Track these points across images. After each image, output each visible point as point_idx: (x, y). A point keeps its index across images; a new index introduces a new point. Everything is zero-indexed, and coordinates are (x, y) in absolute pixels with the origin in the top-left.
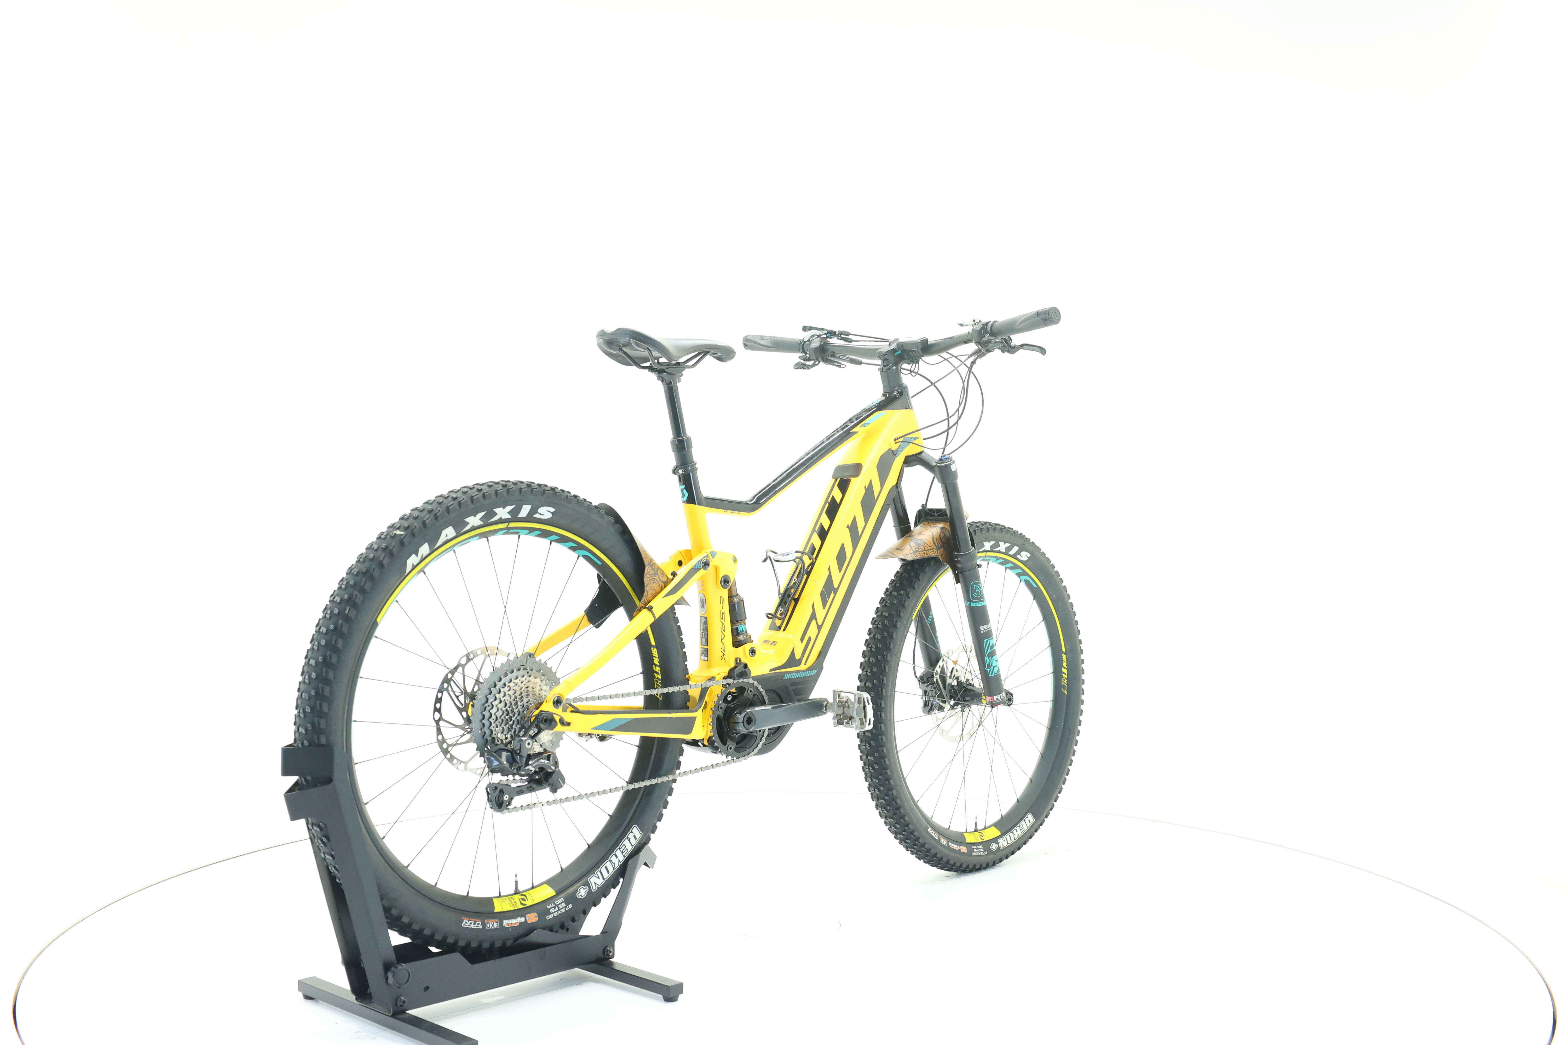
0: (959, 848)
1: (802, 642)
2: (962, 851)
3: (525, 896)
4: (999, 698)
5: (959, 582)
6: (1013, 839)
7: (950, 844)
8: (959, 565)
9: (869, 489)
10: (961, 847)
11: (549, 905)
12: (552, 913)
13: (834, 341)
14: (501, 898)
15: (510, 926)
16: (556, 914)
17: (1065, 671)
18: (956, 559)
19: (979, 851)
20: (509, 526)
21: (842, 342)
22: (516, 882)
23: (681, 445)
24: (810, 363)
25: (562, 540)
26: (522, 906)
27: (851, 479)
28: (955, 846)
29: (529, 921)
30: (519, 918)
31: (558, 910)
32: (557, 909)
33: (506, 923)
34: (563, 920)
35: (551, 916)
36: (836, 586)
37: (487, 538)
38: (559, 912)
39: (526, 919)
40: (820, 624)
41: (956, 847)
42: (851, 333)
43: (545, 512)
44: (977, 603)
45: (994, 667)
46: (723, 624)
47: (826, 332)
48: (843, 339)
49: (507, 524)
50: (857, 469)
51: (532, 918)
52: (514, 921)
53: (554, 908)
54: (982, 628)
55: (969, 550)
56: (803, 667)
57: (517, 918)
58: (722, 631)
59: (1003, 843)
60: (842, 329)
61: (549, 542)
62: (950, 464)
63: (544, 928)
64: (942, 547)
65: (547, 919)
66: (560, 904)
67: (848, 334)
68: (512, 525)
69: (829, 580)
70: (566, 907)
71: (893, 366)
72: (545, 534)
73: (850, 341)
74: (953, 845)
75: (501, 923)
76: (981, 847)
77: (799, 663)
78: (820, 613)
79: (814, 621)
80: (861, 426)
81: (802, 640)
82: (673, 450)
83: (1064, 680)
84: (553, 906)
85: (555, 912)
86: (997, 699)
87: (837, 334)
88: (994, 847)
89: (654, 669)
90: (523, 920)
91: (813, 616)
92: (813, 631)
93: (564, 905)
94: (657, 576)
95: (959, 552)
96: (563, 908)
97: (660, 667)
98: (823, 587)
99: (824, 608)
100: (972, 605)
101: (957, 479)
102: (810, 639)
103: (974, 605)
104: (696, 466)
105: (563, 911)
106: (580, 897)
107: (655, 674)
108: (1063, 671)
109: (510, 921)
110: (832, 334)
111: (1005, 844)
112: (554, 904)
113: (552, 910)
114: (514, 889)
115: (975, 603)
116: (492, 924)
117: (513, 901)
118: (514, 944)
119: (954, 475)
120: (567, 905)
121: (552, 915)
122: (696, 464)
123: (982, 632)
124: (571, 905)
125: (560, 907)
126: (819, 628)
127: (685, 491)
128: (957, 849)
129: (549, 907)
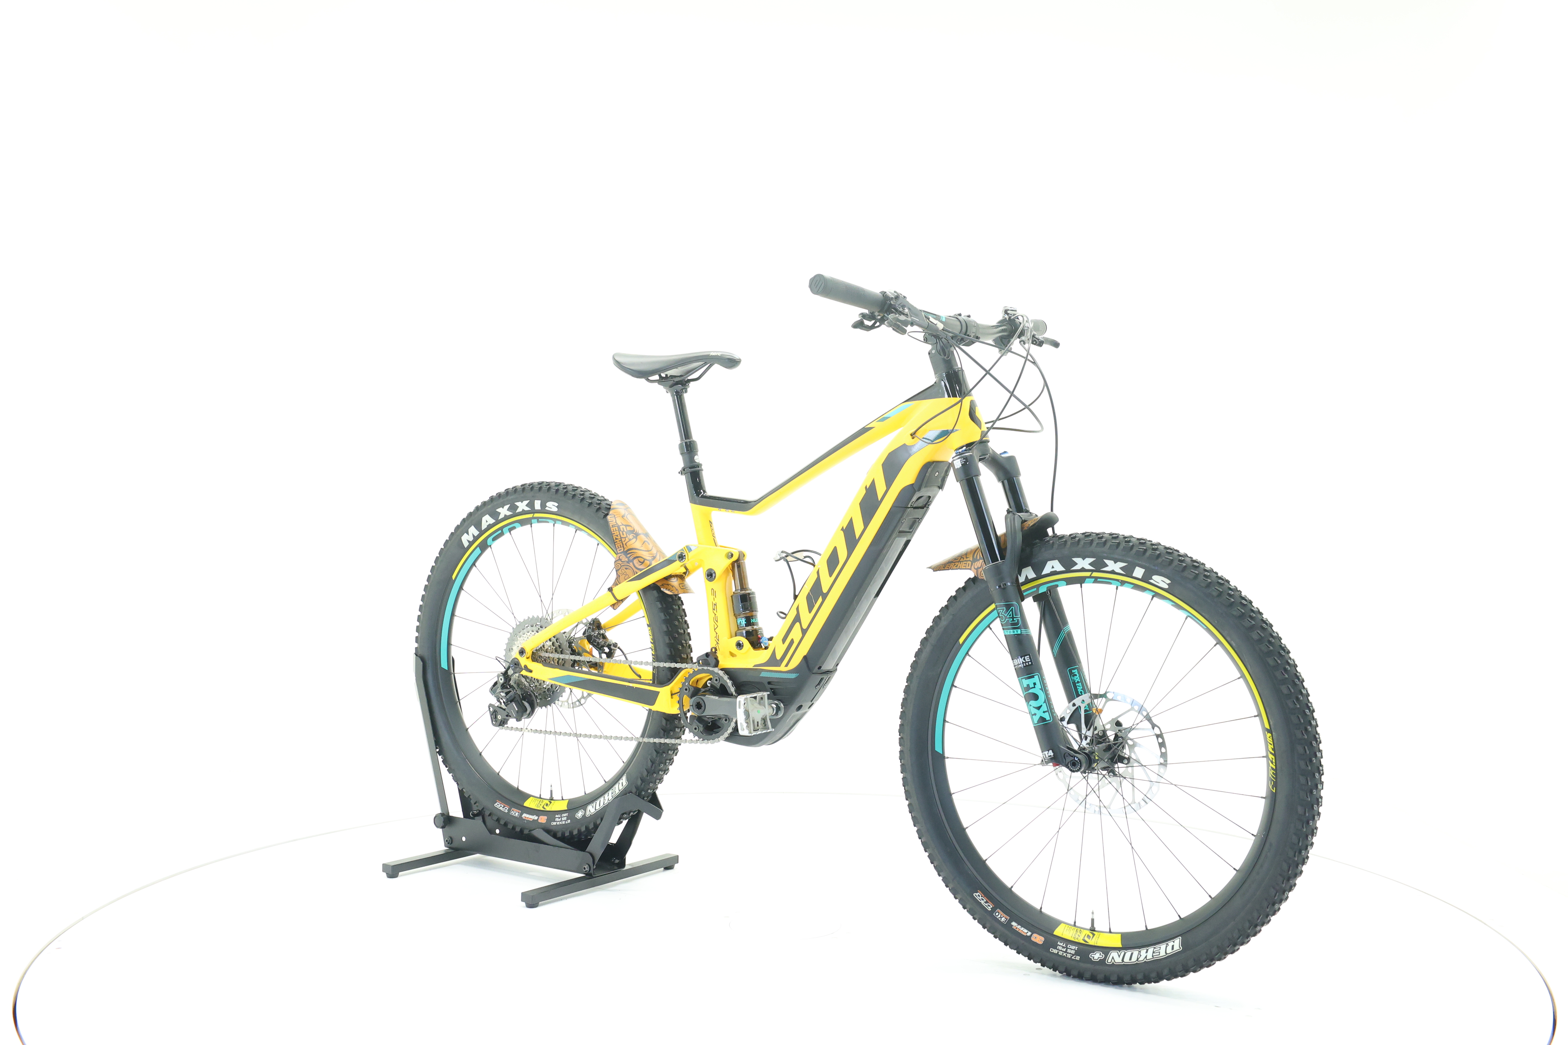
0: (1029, 934)
1: (783, 643)
2: (1033, 939)
6: (1134, 959)
7: (1014, 924)
10: (1035, 935)
12: (556, 821)
15: (526, 819)
16: (558, 823)
19: (1065, 951)
20: (534, 516)
22: (551, 791)
23: (689, 448)
26: (543, 809)
28: (1022, 929)
29: (540, 821)
30: (535, 816)
31: (561, 821)
32: (560, 820)
33: (525, 815)
34: (563, 830)
35: (555, 823)
36: (825, 590)
38: (561, 823)
39: (538, 819)
40: (805, 627)
41: (1024, 931)
43: (552, 506)
44: (1007, 631)
46: (715, 615)
51: (543, 819)
52: (531, 817)
53: (559, 818)
56: (782, 668)
57: (533, 815)
59: (1115, 958)
61: (575, 530)
63: (548, 831)
65: (552, 824)
66: (564, 817)
68: (536, 515)
69: (818, 584)
70: (566, 821)
74: (1019, 927)
75: (522, 814)
76: (1073, 947)
77: (778, 663)
78: (806, 617)
79: (798, 624)
80: (878, 421)
81: (784, 641)
84: (559, 816)
85: (558, 821)
88: (1097, 956)
90: (535, 818)
91: (797, 619)
92: (796, 634)
94: (631, 563)
98: (810, 591)
99: (810, 612)
102: (792, 642)
105: (564, 823)
106: (578, 817)
109: (527, 816)
111: (1118, 960)
112: (561, 815)
113: (557, 819)
116: (515, 813)
120: (567, 819)
124: (569, 820)
125: (563, 819)
126: (804, 632)
128: (1025, 935)
129: (556, 816)
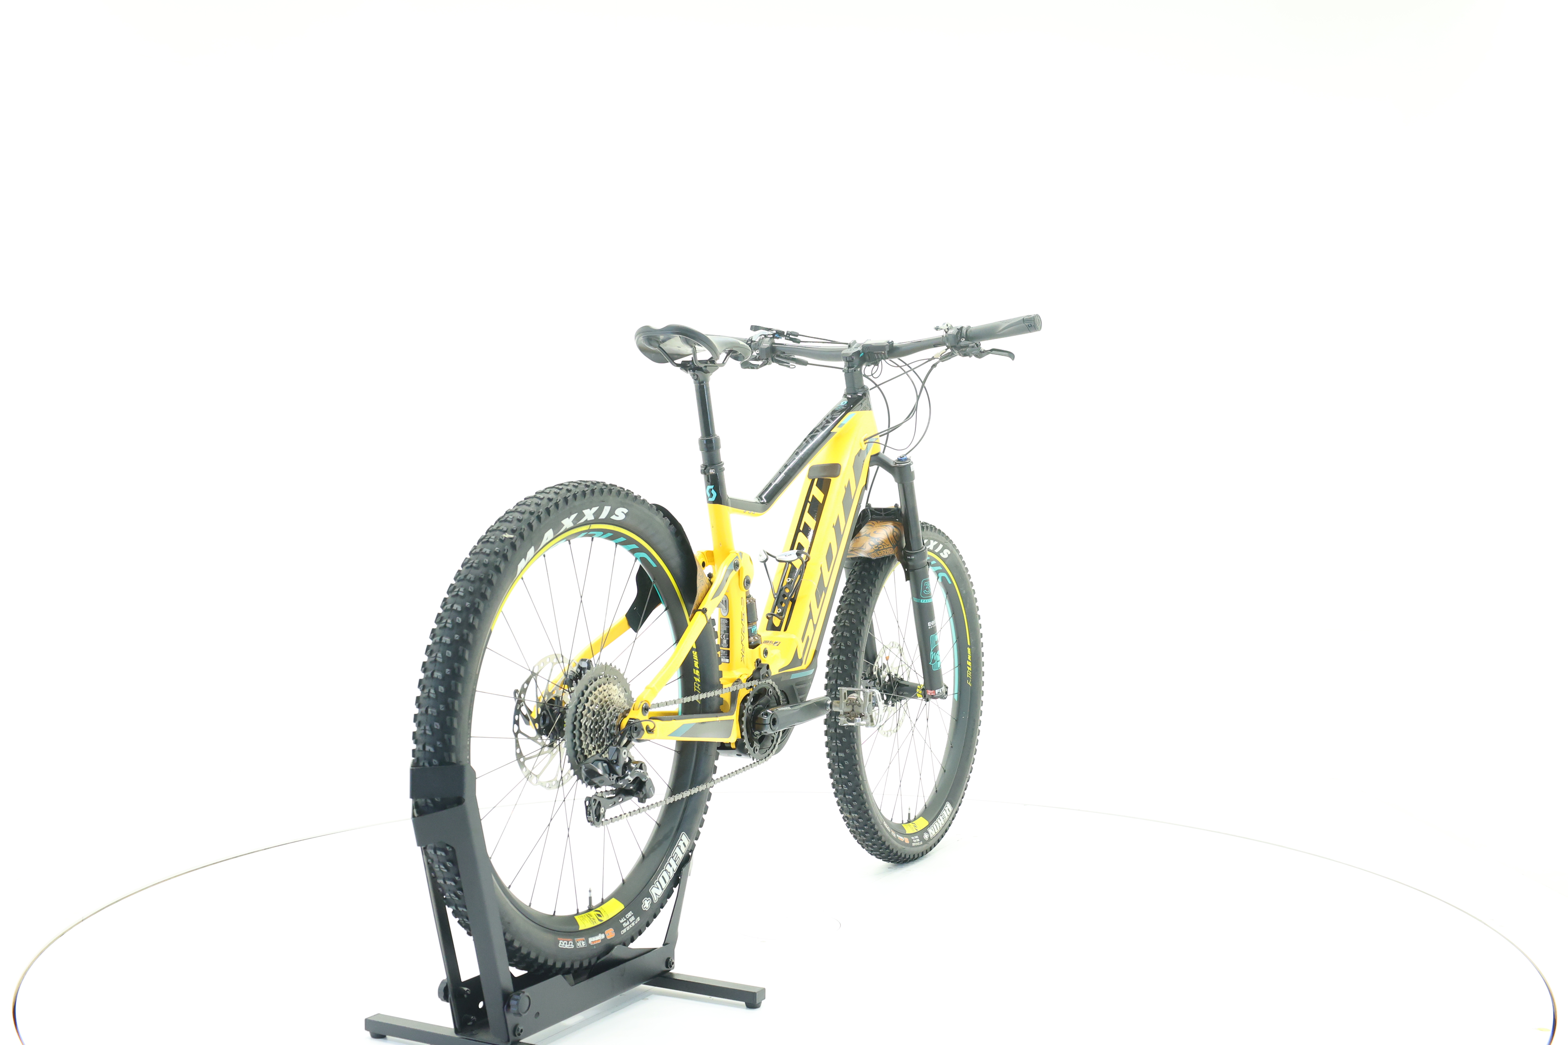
1: (803, 642)
2: (906, 842)
3: (599, 911)
4: (941, 692)
5: (909, 580)
6: (937, 828)
8: (910, 563)
9: (848, 489)
10: (904, 838)
11: (621, 920)
13: (782, 340)
14: (579, 916)
15: (594, 944)
16: (628, 928)
17: (969, 663)
18: (909, 557)
19: (916, 841)
20: (590, 528)
21: (790, 343)
22: (588, 898)
23: (710, 445)
24: (760, 363)
25: (628, 541)
26: (599, 923)
27: (830, 480)
29: (608, 937)
30: (600, 935)
31: (630, 924)
32: (628, 923)
33: (591, 940)
35: (624, 931)
36: (826, 585)
37: (569, 541)
38: (631, 926)
39: (605, 936)
40: (815, 623)
41: (901, 839)
42: (800, 334)
43: (620, 514)
44: (927, 600)
45: (937, 662)
46: (743, 625)
47: (775, 332)
48: (791, 339)
49: (589, 526)
50: (834, 469)
51: (610, 933)
52: (597, 938)
53: (626, 921)
54: (929, 624)
55: (920, 549)
56: (803, 667)
57: (598, 935)
58: (743, 633)
59: (931, 832)
60: (790, 330)
61: (616, 544)
62: (910, 465)
63: (620, 944)
64: (896, 545)
65: (622, 934)
66: (630, 917)
67: (797, 335)
68: (592, 527)
69: (821, 579)
70: (635, 920)
71: (857, 367)
72: (614, 536)
73: (799, 342)
74: (899, 837)
75: (587, 941)
76: (917, 837)
77: (800, 662)
78: (815, 613)
79: (811, 621)
80: (838, 427)
81: (803, 639)
82: (701, 449)
83: (969, 673)
84: (625, 920)
85: (628, 926)
86: (939, 693)
87: (785, 334)
88: (925, 836)
89: (694, 673)
90: (603, 936)
91: (811, 616)
92: (810, 630)
93: (633, 918)
95: (911, 550)
96: (633, 921)
97: (699, 670)
98: (817, 587)
99: (818, 608)
100: (921, 602)
101: (914, 479)
102: (808, 639)
103: (924, 602)
104: (724, 466)
105: (633, 924)
106: (645, 909)
107: (695, 678)
108: (968, 664)
109: (594, 939)
110: (780, 334)
111: (933, 833)
112: (625, 918)
113: (625, 925)
114: (588, 904)
115: (924, 600)
116: (581, 944)
117: (591, 917)
118: (598, 962)
119: (911, 476)
121: (625, 929)
122: (723, 464)
123: (929, 628)
124: (639, 918)
125: (631, 920)
127: (713, 492)
128: (903, 841)
129: (622, 921)
